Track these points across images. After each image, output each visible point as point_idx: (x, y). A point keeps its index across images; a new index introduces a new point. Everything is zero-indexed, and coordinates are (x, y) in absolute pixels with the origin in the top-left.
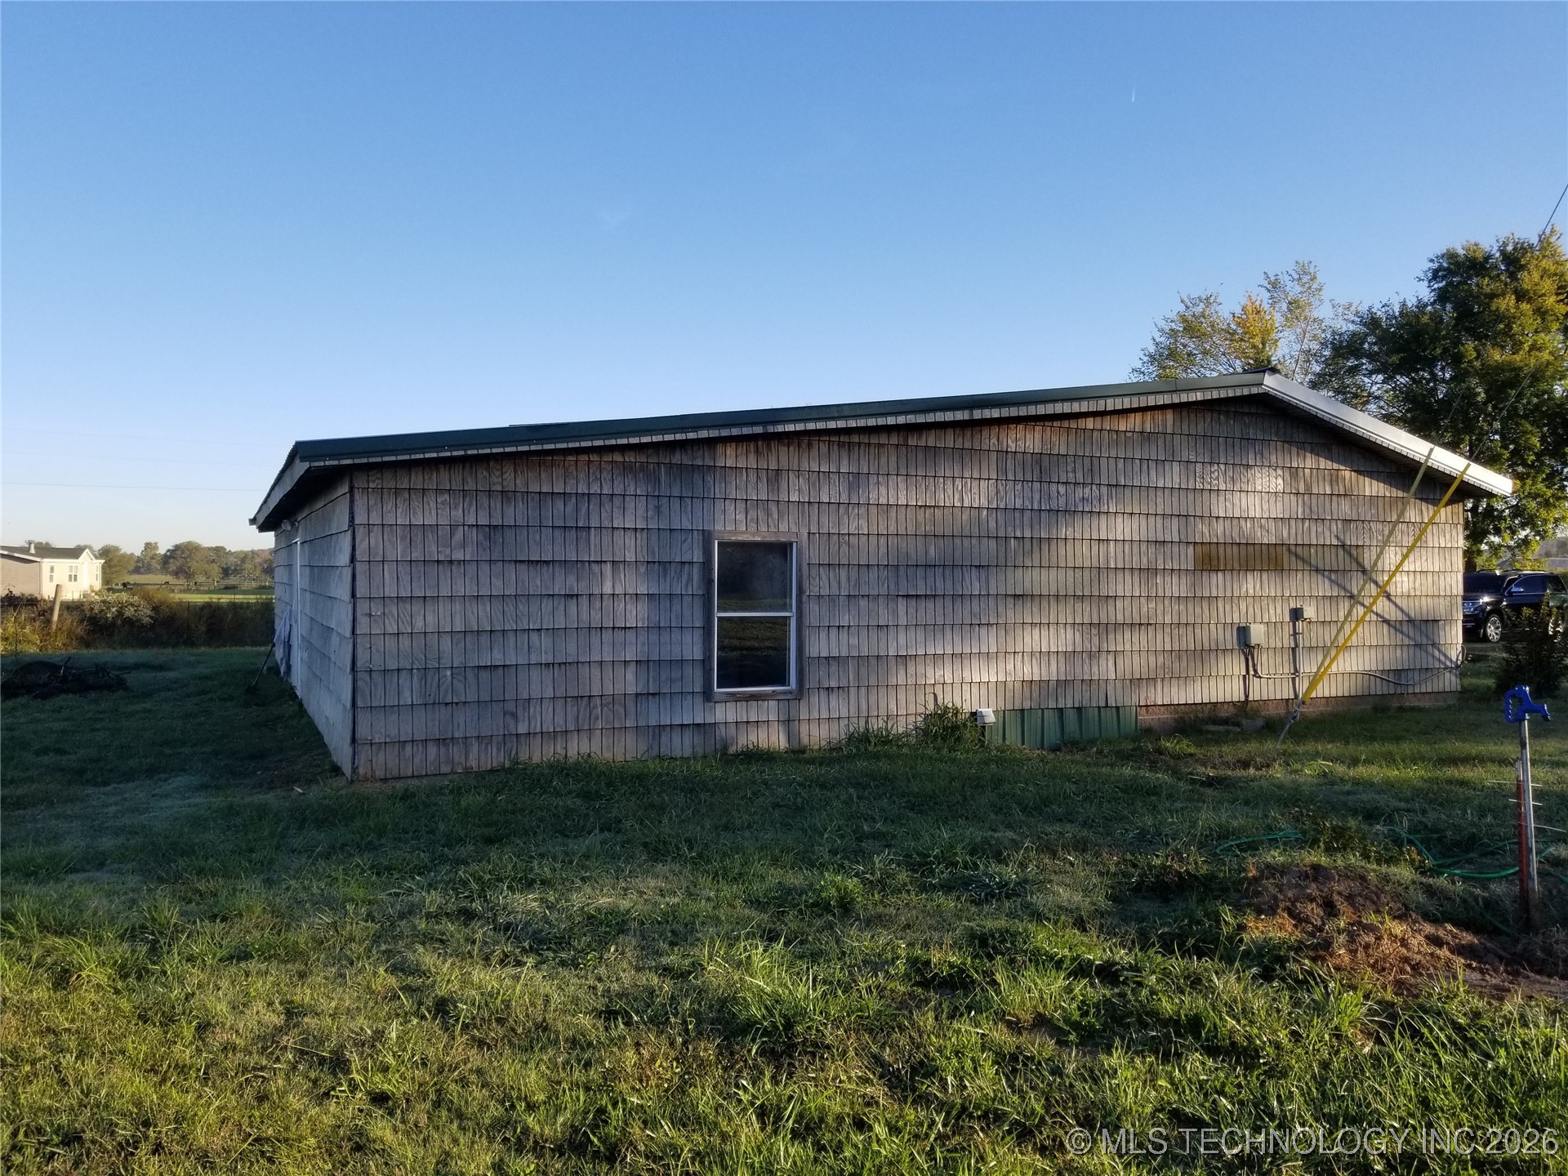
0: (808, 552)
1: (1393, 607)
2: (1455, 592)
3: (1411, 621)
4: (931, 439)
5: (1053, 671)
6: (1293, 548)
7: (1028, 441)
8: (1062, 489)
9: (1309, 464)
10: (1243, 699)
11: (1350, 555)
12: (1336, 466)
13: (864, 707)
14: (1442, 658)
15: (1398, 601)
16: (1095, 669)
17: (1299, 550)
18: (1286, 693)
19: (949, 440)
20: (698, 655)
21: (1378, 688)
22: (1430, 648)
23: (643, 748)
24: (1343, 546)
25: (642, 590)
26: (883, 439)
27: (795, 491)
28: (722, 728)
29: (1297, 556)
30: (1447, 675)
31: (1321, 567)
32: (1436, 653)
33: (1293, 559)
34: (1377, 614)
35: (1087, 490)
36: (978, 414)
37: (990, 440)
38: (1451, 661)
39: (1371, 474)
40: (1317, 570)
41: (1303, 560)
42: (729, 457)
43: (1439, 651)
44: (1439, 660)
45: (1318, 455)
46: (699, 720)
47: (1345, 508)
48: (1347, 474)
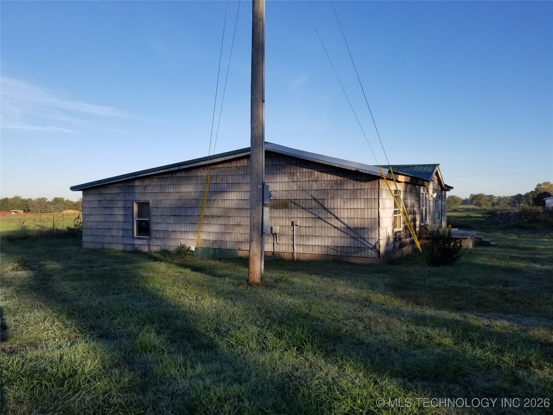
0: (152, 204)
1: (339, 222)
2: (373, 217)
3: (348, 228)
4: (178, 175)
5: (212, 237)
6: (293, 201)
7: (204, 173)
8: (213, 185)
9: (298, 171)
10: (272, 251)
11: (318, 202)
12: (310, 170)
13: (164, 243)
14: (366, 243)
15: (342, 220)
16: (223, 237)
17: (296, 201)
18: (291, 250)
19: (183, 174)
20: (131, 228)
21: (332, 252)
22: (359, 239)
23: (123, 248)
24: (315, 199)
25: (122, 213)
26: (167, 176)
27: (149, 190)
28: (136, 245)
29: (295, 203)
30: (370, 251)
31: (304, 207)
32: (363, 241)
33: (293, 204)
34: (331, 225)
35: (220, 185)
36: (181, 168)
37: (193, 173)
38: (371, 245)
39: (327, 172)
40: (303, 208)
41: (297, 205)
42: (137, 183)
43: (365, 240)
44: (364, 244)
45: (303, 167)
46: (132, 243)
47: (315, 186)
48: (316, 173)
